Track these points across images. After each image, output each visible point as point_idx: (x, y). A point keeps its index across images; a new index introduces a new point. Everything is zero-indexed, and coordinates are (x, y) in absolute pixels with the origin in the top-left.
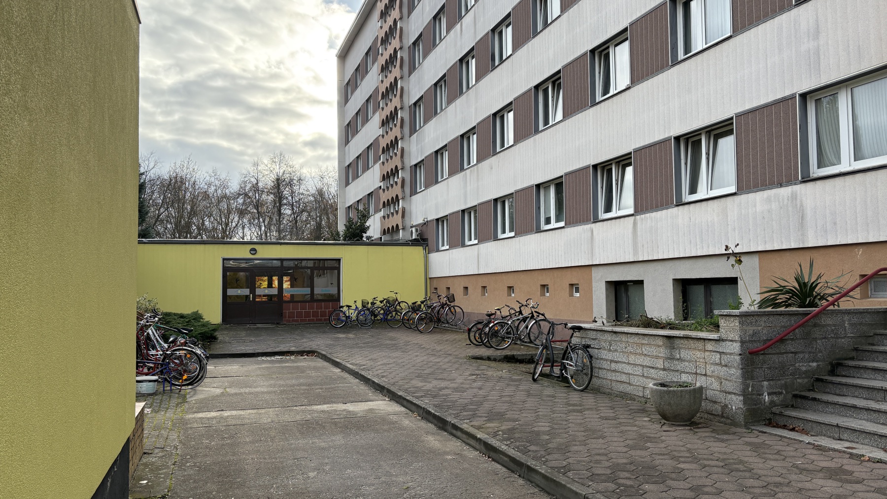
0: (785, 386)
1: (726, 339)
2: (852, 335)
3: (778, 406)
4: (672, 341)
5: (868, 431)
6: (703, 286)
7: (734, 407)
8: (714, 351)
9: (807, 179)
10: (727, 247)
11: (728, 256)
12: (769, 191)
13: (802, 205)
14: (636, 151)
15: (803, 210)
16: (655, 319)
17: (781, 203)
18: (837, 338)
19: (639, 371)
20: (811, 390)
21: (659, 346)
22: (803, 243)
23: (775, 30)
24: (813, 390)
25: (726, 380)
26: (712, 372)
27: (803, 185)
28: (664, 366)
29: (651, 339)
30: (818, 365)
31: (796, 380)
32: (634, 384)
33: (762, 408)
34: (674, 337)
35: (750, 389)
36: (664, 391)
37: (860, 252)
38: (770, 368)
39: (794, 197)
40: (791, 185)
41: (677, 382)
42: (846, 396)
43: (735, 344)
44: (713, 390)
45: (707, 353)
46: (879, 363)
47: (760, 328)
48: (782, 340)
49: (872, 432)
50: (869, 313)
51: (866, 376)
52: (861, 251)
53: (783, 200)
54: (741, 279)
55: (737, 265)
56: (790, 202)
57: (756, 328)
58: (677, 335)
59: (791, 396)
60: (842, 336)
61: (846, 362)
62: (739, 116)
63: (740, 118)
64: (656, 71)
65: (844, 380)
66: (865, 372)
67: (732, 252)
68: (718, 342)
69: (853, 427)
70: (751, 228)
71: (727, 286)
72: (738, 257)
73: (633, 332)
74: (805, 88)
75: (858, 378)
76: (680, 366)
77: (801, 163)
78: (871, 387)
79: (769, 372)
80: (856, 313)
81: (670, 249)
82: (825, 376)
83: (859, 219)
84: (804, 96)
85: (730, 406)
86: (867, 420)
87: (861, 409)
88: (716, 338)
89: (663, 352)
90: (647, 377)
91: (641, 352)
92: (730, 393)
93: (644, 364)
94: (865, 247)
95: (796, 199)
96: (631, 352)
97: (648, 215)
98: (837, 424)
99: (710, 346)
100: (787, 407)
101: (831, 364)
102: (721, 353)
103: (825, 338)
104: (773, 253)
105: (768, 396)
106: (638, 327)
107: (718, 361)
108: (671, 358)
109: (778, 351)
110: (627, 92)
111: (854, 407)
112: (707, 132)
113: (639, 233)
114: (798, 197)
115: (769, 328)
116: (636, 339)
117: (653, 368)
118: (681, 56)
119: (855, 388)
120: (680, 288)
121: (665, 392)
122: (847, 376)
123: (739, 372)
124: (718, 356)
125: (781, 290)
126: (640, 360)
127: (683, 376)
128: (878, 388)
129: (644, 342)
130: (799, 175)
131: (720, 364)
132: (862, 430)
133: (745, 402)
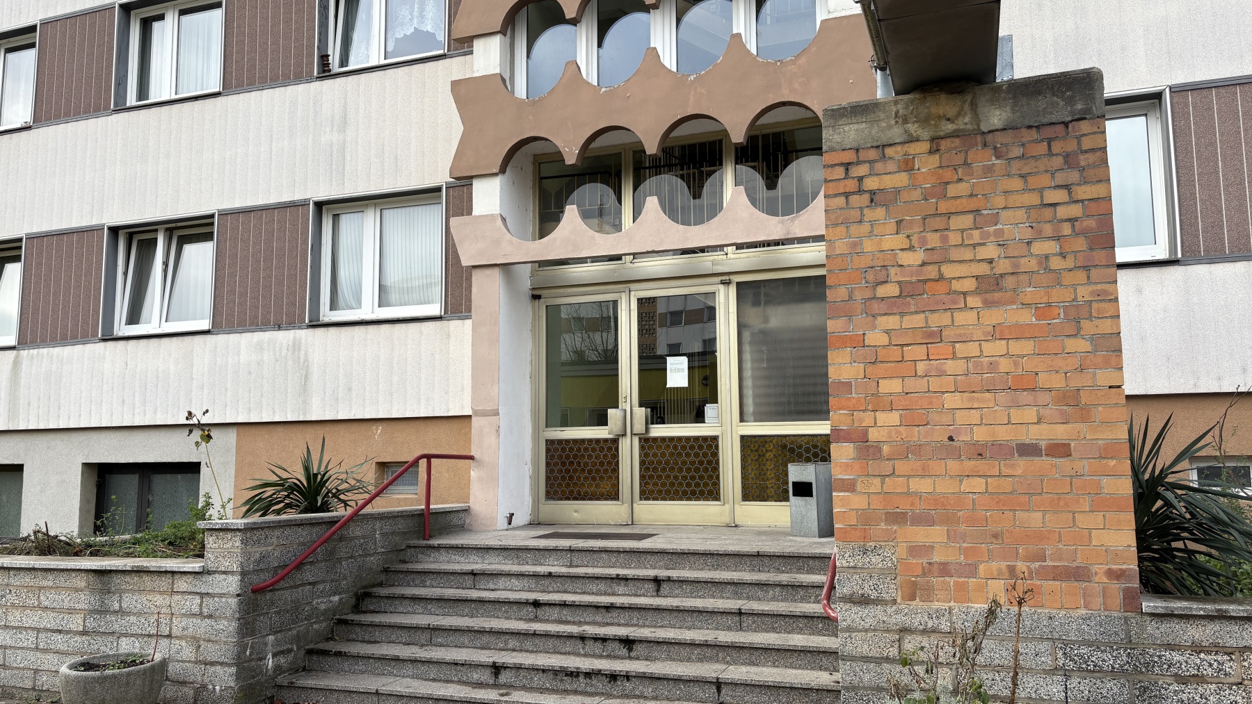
0: (298, 638)
1: (215, 569)
2: (382, 550)
3: (285, 672)
4: (106, 578)
5: (420, 695)
6: (137, 476)
7: (218, 688)
8: (190, 593)
9: (316, 324)
10: (190, 413)
11: (190, 428)
12: (261, 333)
13: (306, 360)
14: (31, 238)
15: (308, 366)
16: (63, 538)
17: (278, 353)
18: (366, 555)
19: (28, 639)
20: (330, 638)
21: (77, 590)
22: (304, 414)
23: (287, 104)
24: (332, 639)
25: (209, 641)
26: (184, 629)
27: (310, 331)
28: (84, 626)
29: (61, 580)
30: (341, 599)
31: (312, 626)
32: (15, 665)
33: (262, 680)
34: (111, 571)
35: (248, 653)
36: (93, 678)
37: (379, 431)
38: (278, 612)
39: (296, 346)
40: (294, 328)
41: (114, 655)
42: (378, 642)
43: (230, 578)
44: (182, 661)
45: (176, 597)
46: (416, 589)
47: (270, 548)
48: (299, 566)
49: (426, 696)
50: (402, 516)
51: (401, 609)
52: (379, 429)
53: (281, 349)
54: (209, 465)
55: (204, 443)
56: (290, 353)
57: (265, 549)
58: (120, 568)
59: (303, 652)
60: (372, 552)
61: (374, 590)
62: (224, 214)
63: (225, 217)
64: (85, 112)
65: (377, 619)
66: (401, 604)
67: (197, 422)
68: (199, 577)
69: (400, 692)
70: (228, 387)
71: (179, 476)
72: (206, 431)
73: (23, 566)
74: (322, 196)
75: (391, 612)
76: (117, 624)
77: (310, 299)
78: (415, 626)
79: (277, 619)
80: (389, 518)
81: (82, 412)
82: (348, 614)
83: (381, 386)
84: (319, 205)
85: (211, 687)
86: (413, 677)
87: (404, 661)
88: (197, 570)
89: (84, 600)
90: (45, 651)
91: (36, 604)
92: (212, 664)
93: (42, 626)
94: (385, 424)
95: (299, 349)
96: (13, 605)
97: (45, 351)
98: (377, 690)
99: (182, 584)
100: (297, 671)
101: (356, 595)
102: (202, 595)
103: (351, 557)
104: (258, 427)
105: (273, 658)
106: (28, 553)
107: (196, 609)
108: (102, 611)
109: (292, 583)
110: (24, 134)
111: (397, 659)
112: (167, 229)
113: (23, 381)
114: (303, 348)
115: (283, 547)
116: (27, 579)
117: (60, 632)
118: (132, 100)
119: (391, 629)
120: (94, 478)
121: (96, 680)
122: (377, 612)
123: (235, 624)
124: (197, 600)
125: (281, 483)
126: (32, 619)
127: (124, 641)
128: (423, 626)
129: (45, 583)
130: (305, 316)
131: (200, 615)
132: (412, 695)
133: (238, 677)
